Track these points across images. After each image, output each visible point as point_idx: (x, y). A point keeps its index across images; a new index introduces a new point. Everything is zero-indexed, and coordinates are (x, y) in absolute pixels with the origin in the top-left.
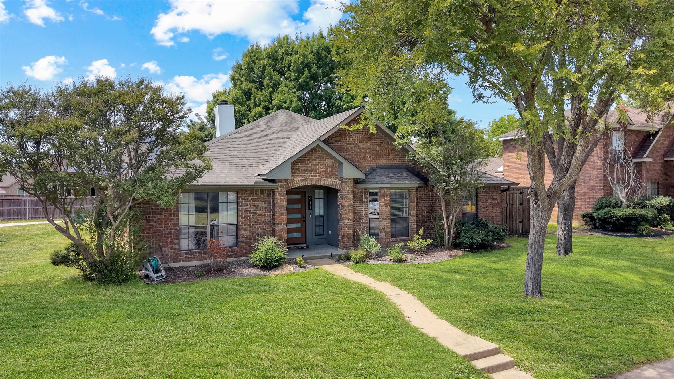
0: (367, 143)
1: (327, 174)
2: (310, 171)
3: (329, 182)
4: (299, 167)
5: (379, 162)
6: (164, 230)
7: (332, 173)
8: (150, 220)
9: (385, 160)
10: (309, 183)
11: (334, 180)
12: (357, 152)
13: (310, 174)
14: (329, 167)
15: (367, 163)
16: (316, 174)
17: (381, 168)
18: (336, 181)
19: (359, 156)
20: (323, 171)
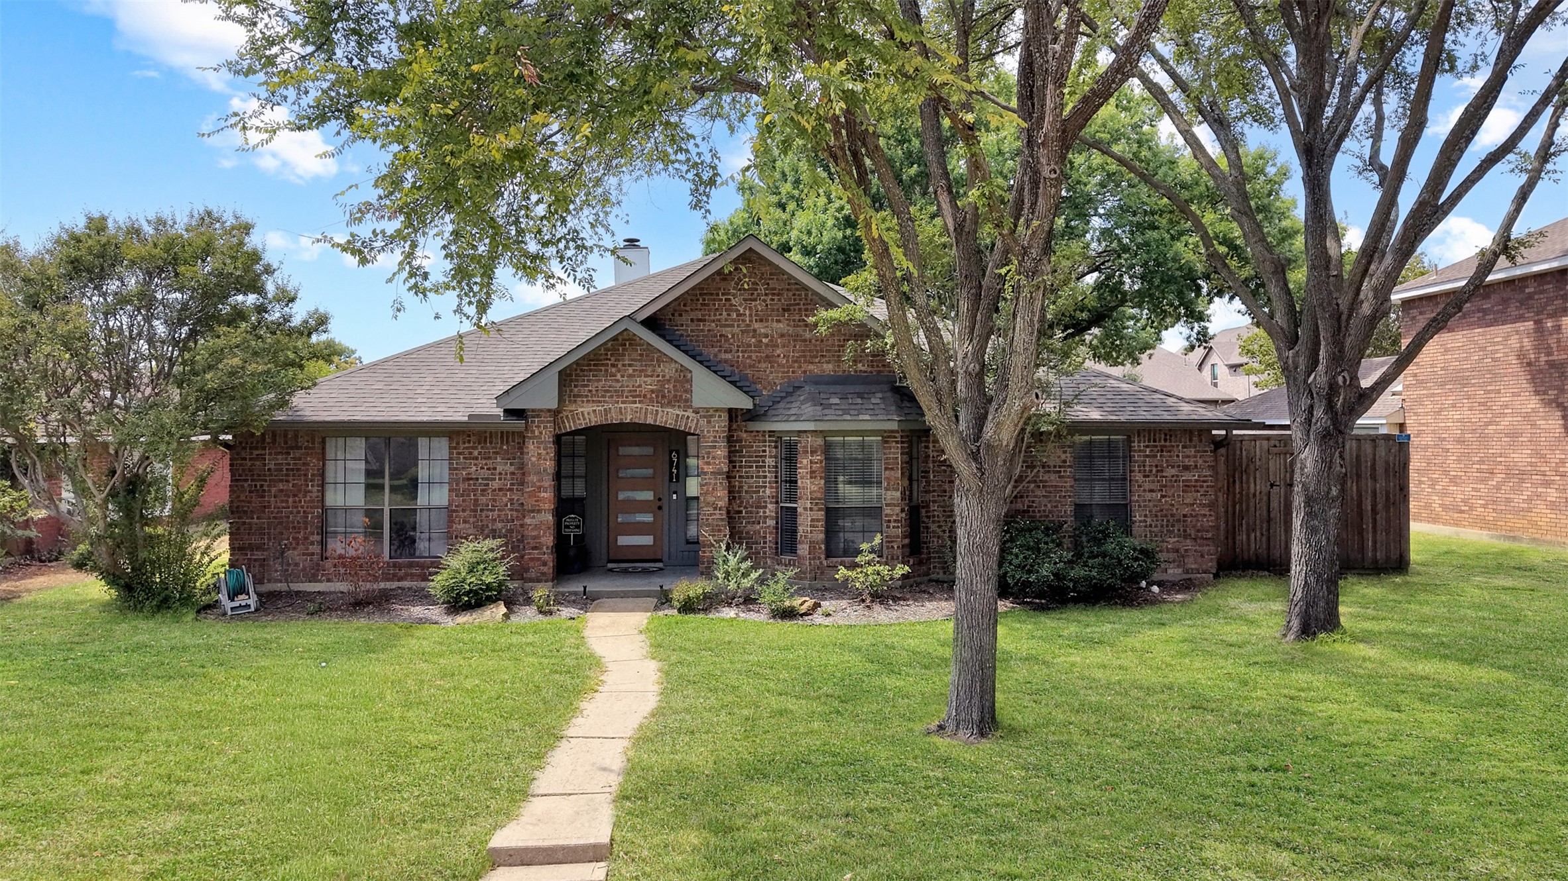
0: (778, 321)
1: (664, 397)
2: (616, 391)
3: (667, 417)
4: (589, 381)
5: (811, 367)
6: (291, 513)
7: (675, 396)
8: (264, 491)
9: (828, 362)
10: (614, 418)
11: (681, 413)
12: (750, 346)
13: (618, 396)
14: (669, 381)
15: (777, 372)
16: (633, 396)
17: (817, 383)
18: (686, 414)
19: (754, 356)
20: (652, 391)
